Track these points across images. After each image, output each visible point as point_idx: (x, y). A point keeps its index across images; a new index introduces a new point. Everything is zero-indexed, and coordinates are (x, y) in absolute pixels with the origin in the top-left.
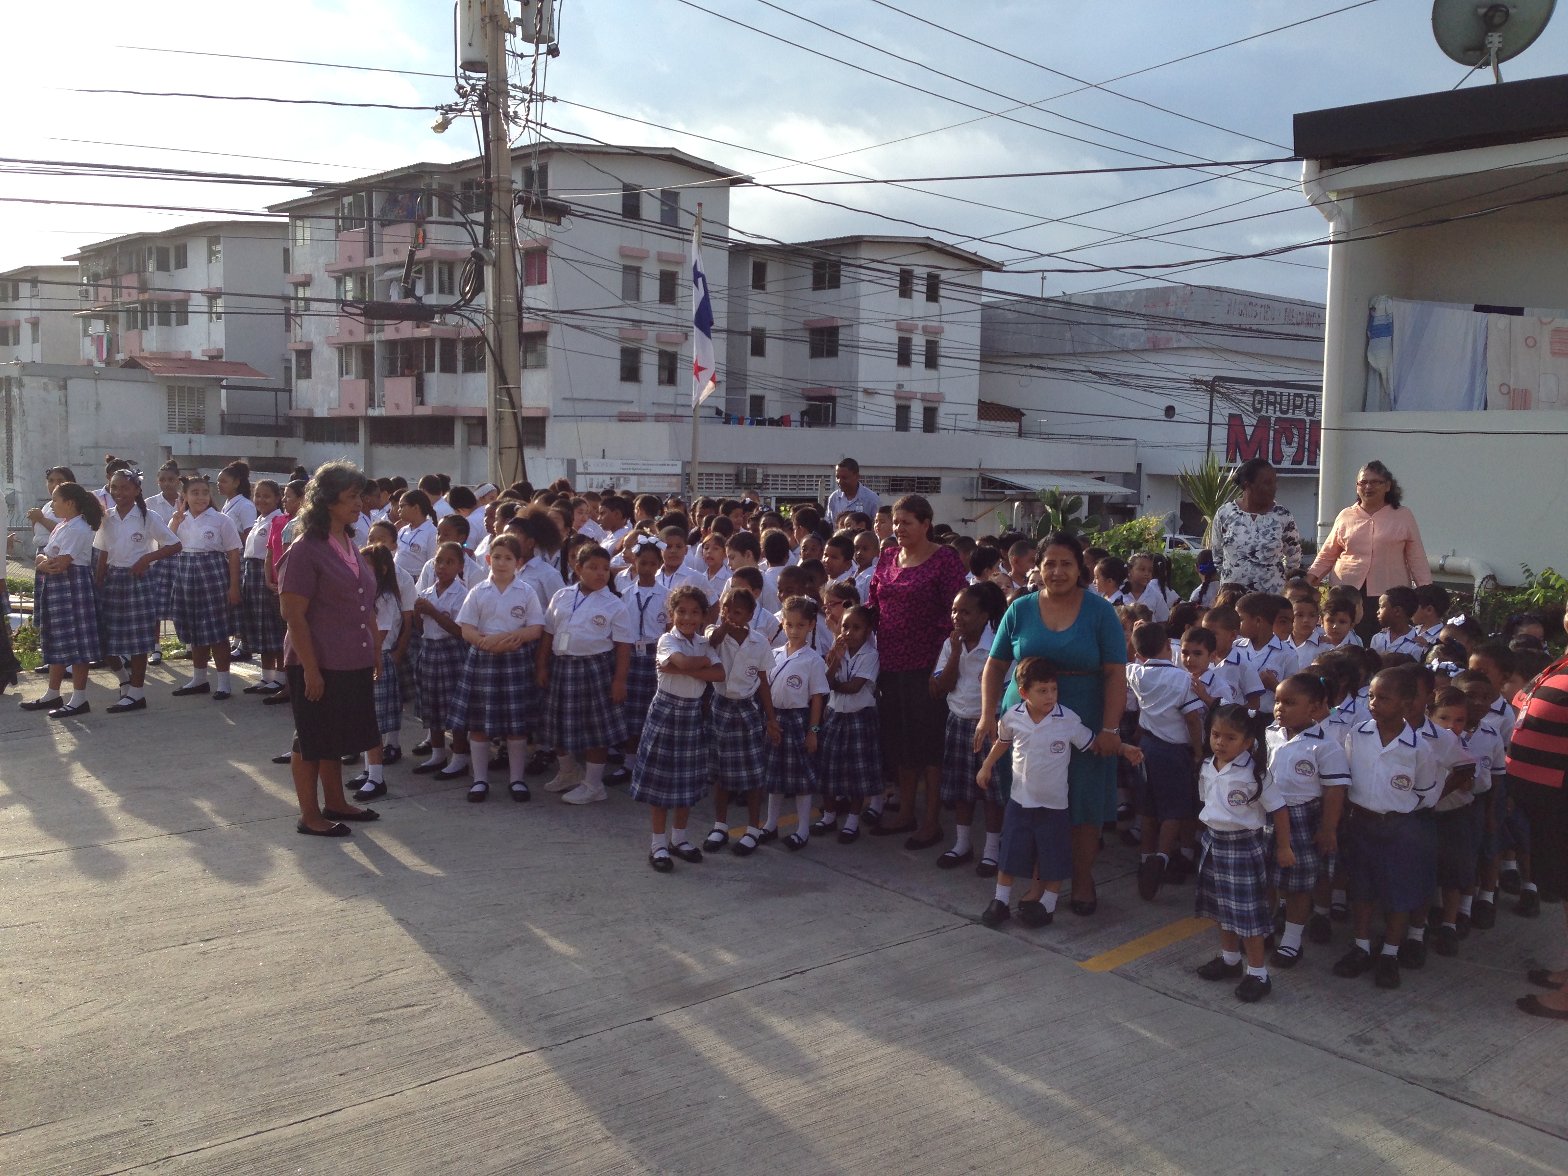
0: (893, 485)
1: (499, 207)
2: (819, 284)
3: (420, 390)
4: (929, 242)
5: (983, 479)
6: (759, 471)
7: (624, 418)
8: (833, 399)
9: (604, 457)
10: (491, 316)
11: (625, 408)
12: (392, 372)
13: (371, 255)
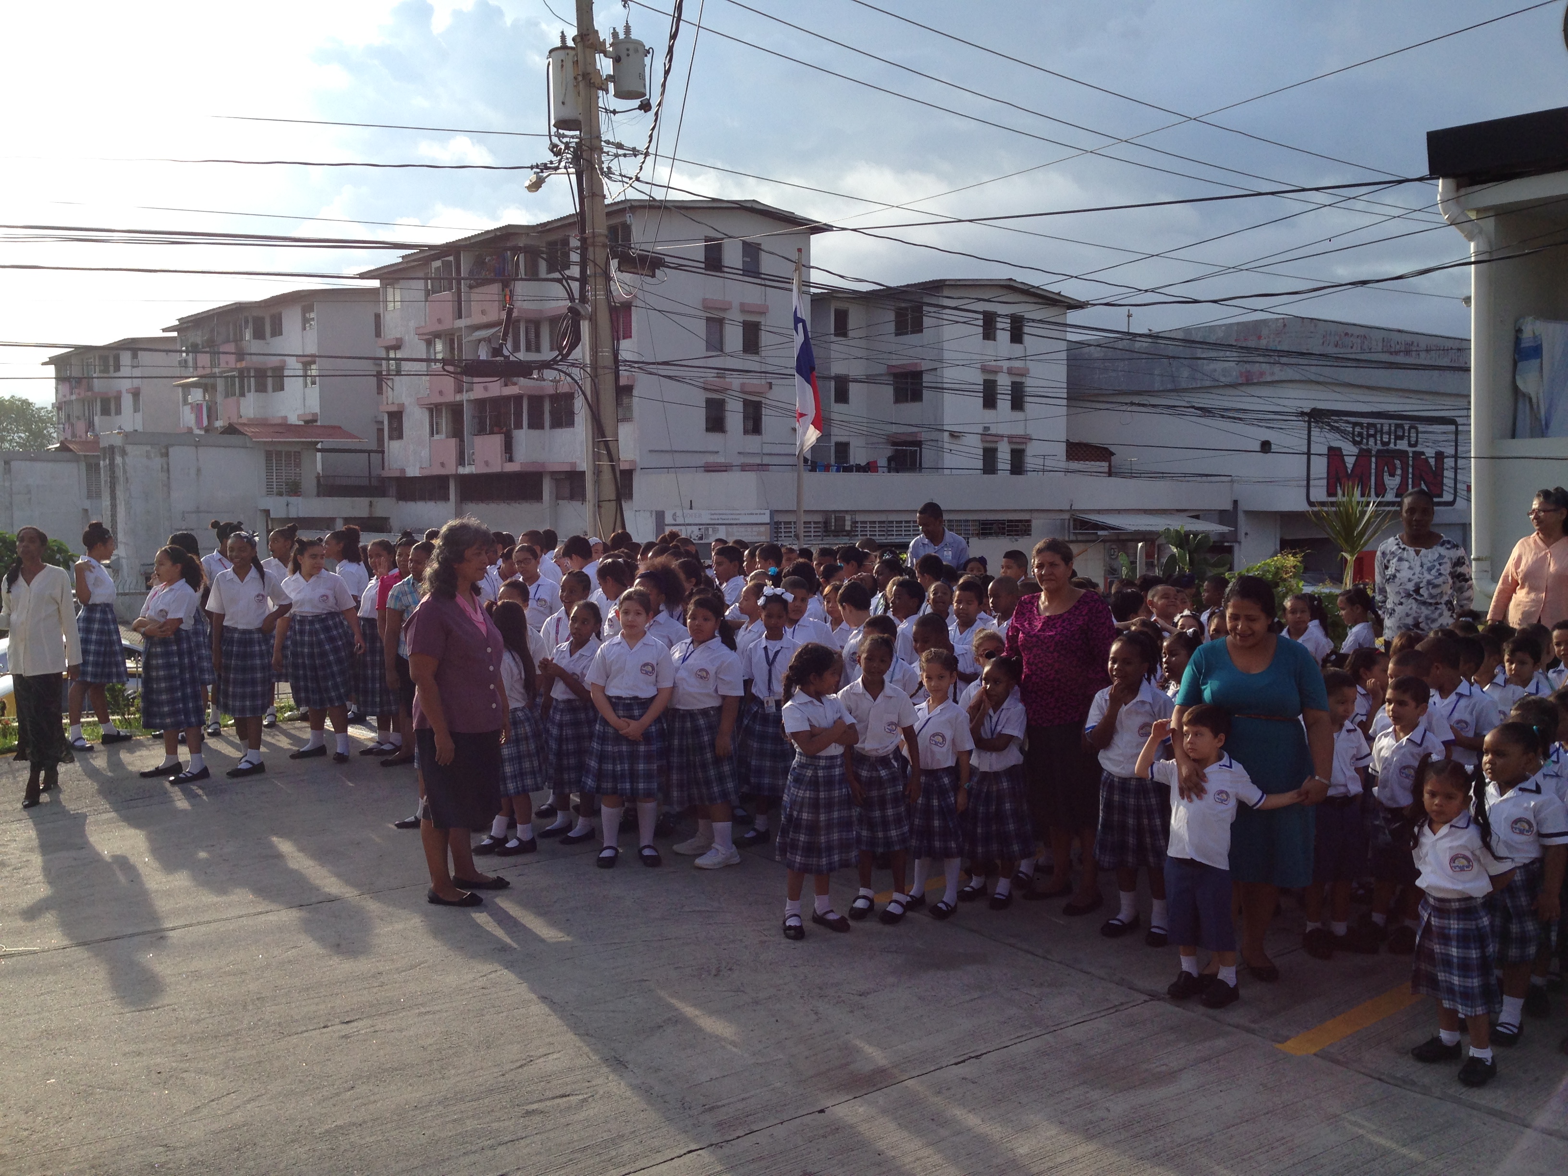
0: (982, 529)
1: (594, 262)
2: (901, 330)
3: (508, 448)
4: (1012, 283)
5: (1075, 520)
6: (848, 517)
7: (710, 468)
8: (919, 444)
9: (691, 508)
10: (588, 370)
11: (711, 459)
12: (481, 430)
13: (460, 317)
